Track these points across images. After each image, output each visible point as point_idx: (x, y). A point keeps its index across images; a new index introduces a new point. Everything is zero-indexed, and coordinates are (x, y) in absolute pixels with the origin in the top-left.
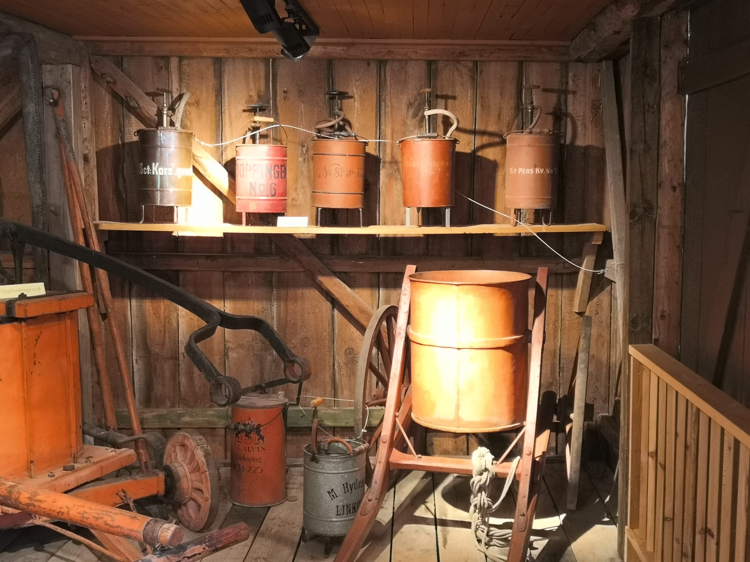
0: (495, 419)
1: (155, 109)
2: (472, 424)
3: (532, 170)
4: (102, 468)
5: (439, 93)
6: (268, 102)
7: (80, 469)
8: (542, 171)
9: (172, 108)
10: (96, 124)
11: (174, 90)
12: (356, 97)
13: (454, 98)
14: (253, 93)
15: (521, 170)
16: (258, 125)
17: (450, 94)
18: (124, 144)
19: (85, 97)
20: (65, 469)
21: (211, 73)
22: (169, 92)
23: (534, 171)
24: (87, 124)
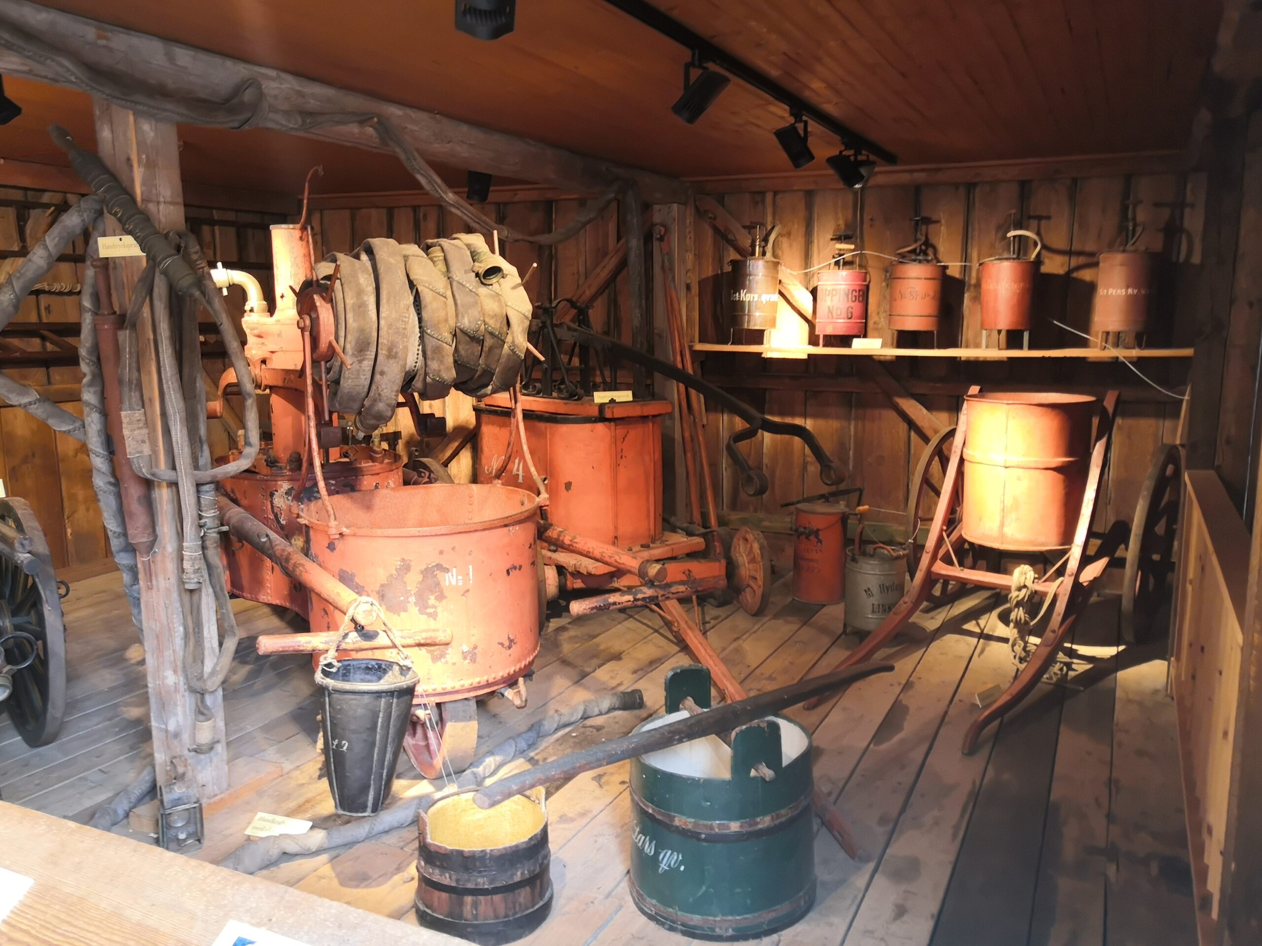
0: (1042, 539)
1: (750, 241)
2: (1016, 541)
3: (1123, 290)
4: (673, 549)
5: (1032, 214)
6: (855, 230)
7: (653, 548)
8: (1135, 291)
9: (765, 240)
10: (698, 256)
11: (769, 223)
12: (943, 221)
13: (1048, 218)
14: (841, 222)
15: (1112, 291)
16: (842, 252)
17: (1044, 214)
18: (722, 274)
19: (690, 232)
20: (642, 546)
21: (802, 205)
22: (762, 225)
23: (1127, 292)
24: (690, 257)
